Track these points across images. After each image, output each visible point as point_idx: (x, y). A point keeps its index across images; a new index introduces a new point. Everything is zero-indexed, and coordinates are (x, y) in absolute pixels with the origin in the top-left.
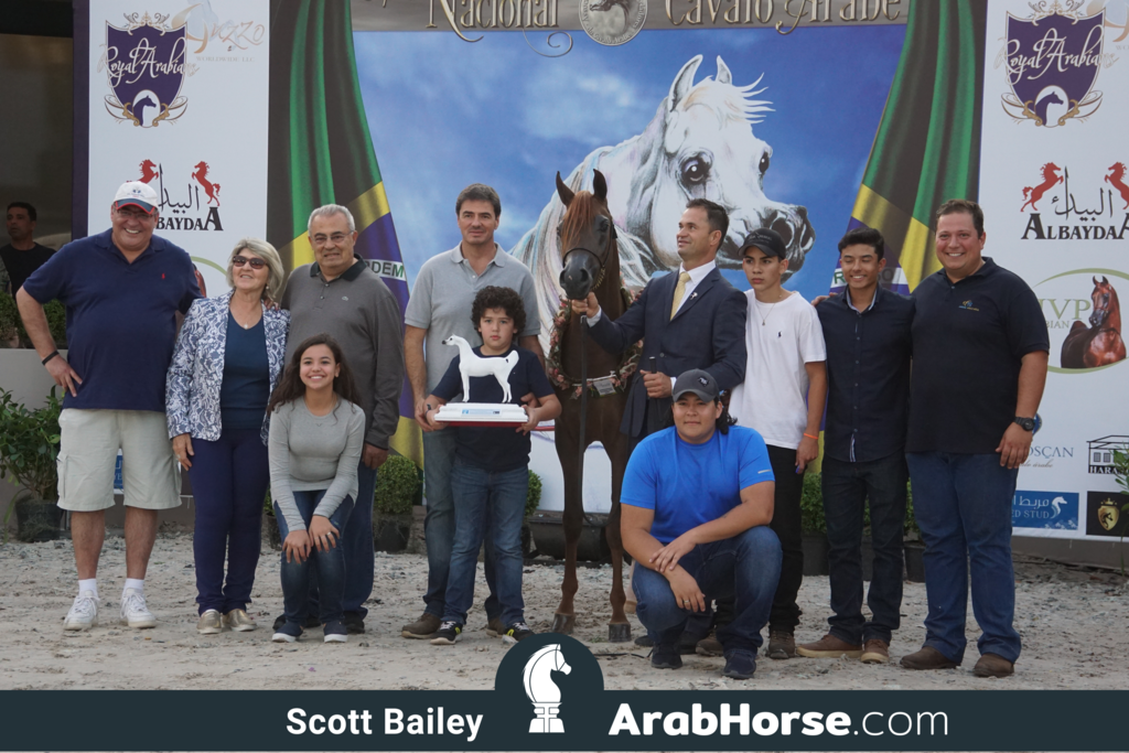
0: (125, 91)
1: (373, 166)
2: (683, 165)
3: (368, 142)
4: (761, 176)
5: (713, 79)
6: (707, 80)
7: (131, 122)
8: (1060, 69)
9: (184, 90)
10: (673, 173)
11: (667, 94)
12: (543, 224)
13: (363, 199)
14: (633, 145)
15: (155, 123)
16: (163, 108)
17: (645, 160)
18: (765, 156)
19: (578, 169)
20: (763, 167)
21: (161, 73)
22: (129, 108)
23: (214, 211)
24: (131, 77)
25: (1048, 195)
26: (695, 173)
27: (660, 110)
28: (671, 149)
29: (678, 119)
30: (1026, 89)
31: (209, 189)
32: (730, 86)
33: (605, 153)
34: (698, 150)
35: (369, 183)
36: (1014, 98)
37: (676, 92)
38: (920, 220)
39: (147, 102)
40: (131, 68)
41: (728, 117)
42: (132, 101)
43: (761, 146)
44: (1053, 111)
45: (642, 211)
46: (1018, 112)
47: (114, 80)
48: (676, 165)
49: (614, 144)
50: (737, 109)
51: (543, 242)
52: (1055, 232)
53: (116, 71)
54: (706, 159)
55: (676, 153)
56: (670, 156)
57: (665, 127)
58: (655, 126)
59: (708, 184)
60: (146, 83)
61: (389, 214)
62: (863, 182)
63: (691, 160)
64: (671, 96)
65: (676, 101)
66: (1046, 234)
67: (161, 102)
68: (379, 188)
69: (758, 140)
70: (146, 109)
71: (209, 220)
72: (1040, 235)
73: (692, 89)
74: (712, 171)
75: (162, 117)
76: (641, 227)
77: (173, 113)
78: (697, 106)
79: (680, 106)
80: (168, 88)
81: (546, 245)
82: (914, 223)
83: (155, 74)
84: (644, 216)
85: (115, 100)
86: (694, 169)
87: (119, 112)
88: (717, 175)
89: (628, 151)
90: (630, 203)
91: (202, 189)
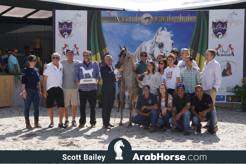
0: (62, 33)
1: (105, 45)
2: (159, 44)
3: (105, 41)
4: (172, 46)
5: (164, 31)
6: (163, 31)
7: (63, 38)
8: (221, 30)
9: (72, 32)
10: (157, 46)
11: (156, 33)
12: (135, 54)
13: (104, 50)
14: (150, 41)
15: (67, 38)
16: (68, 35)
17: (152, 44)
18: (173, 43)
19: (141, 45)
20: (173, 45)
21: (68, 29)
22: (62, 35)
23: (77, 52)
24: (63, 30)
25: (219, 49)
26: (161, 46)
27: (155, 36)
28: (157, 42)
29: (158, 37)
30: (215, 33)
31: (77, 48)
32: (167, 32)
33: (146, 42)
34: (162, 42)
35: (105, 47)
36: (213, 34)
37: (158, 33)
38: (199, 53)
39: (66, 34)
40: (63, 29)
41: (167, 37)
42: (63, 34)
43: (172, 41)
44: (220, 36)
45: (152, 52)
46: (214, 36)
47: (60, 31)
48: (158, 44)
49: (147, 41)
50: (168, 35)
51: (135, 57)
52: (221, 55)
53: (60, 29)
54: (163, 43)
55: (158, 43)
56: (157, 43)
57: (156, 38)
58: (154, 38)
59: (163, 47)
60: (65, 31)
61: (108, 53)
62: (189, 47)
63: (160, 43)
64: (157, 33)
65: (158, 34)
66: (219, 55)
67: (68, 34)
68: (107, 48)
69: (172, 40)
70: (65, 35)
71: (77, 54)
72: (218, 55)
73: (160, 32)
74: (164, 45)
75: (68, 37)
76: (152, 54)
77: (70, 36)
78: (161, 35)
79: (158, 35)
80: (69, 32)
81: (136, 57)
82: (198, 54)
83: (67, 30)
84: (153, 53)
85: (60, 34)
86: (161, 45)
87: (61, 36)
88: (165, 46)
89: (150, 42)
90: (150, 50)
91: (75, 48)
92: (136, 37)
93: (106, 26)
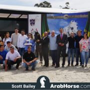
3: (48, 27)
20: (77, 28)
28: (70, 27)
84: (68, 32)
89: (67, 27)
92: (61, 25)
93: (49, 20)
